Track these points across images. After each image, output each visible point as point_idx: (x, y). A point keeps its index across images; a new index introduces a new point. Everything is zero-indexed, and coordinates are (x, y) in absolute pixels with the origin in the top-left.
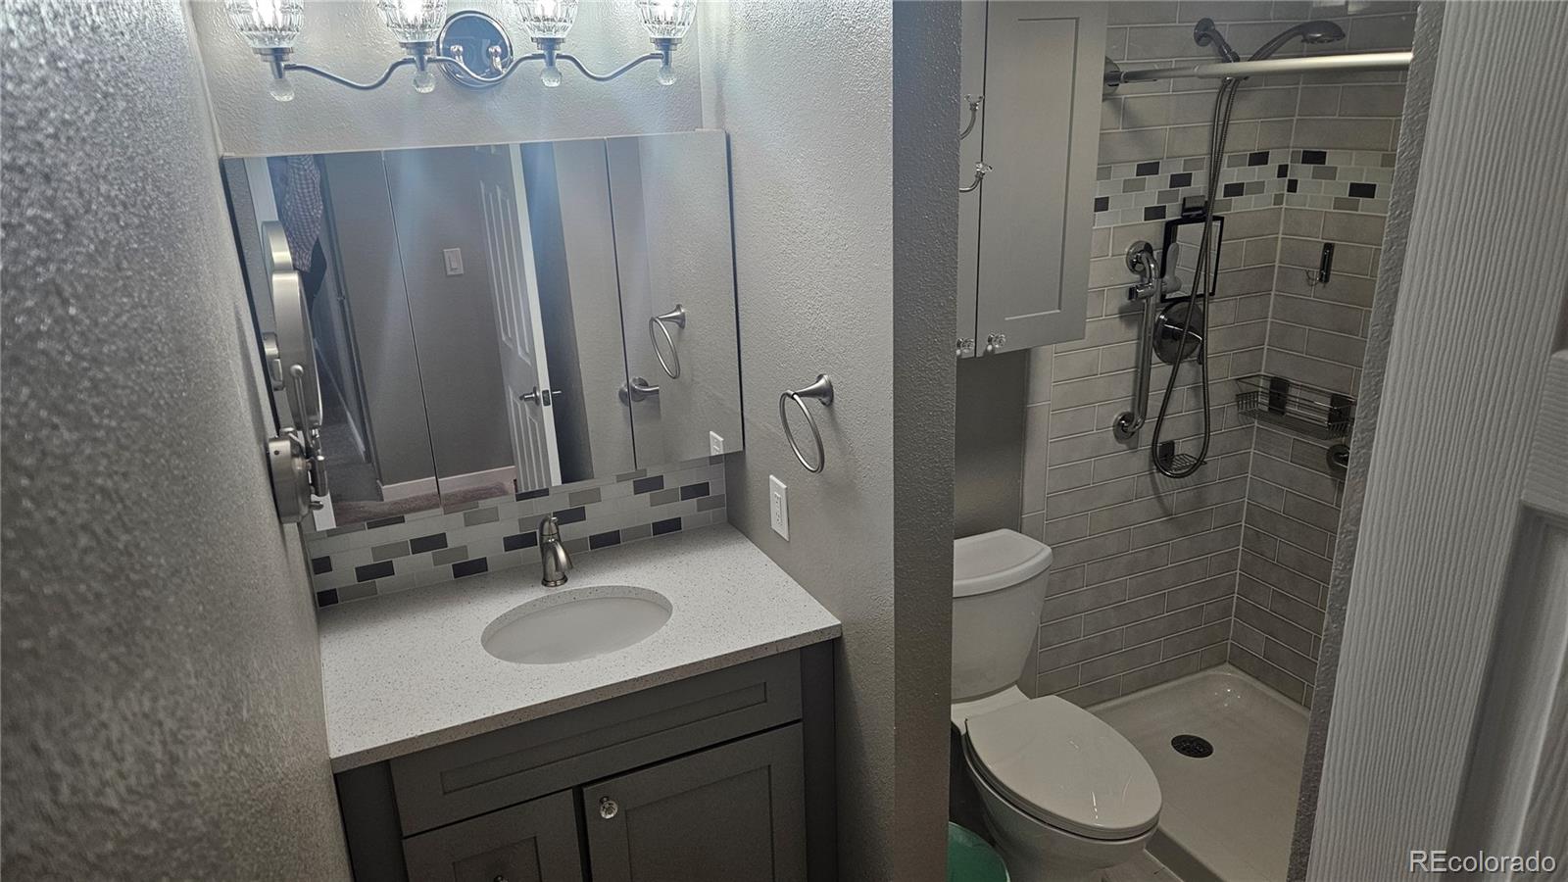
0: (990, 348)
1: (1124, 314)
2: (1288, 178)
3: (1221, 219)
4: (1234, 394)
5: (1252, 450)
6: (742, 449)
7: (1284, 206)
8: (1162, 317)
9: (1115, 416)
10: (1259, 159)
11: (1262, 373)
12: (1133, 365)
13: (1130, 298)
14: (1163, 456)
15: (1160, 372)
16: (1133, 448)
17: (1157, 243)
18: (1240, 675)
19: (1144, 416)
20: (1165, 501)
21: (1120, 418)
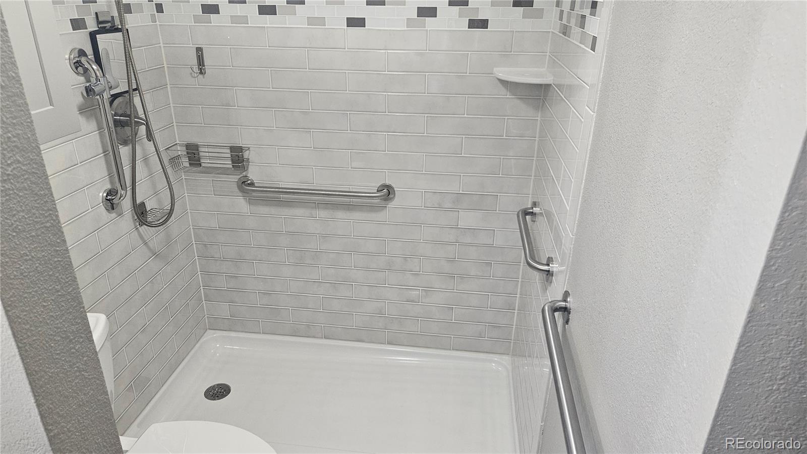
1: (83, 110)
5: (186, 194)
7: (158, 23)
9: (101, 194)
11: (178, 142)
12: (101, 151)
13: (88, 96)
14: (140, 213)
15: (124, 152)
16: (120, 214)
17: (89, 50)
19: (124, 187)
20: (151, 245)
21: (105, 195)
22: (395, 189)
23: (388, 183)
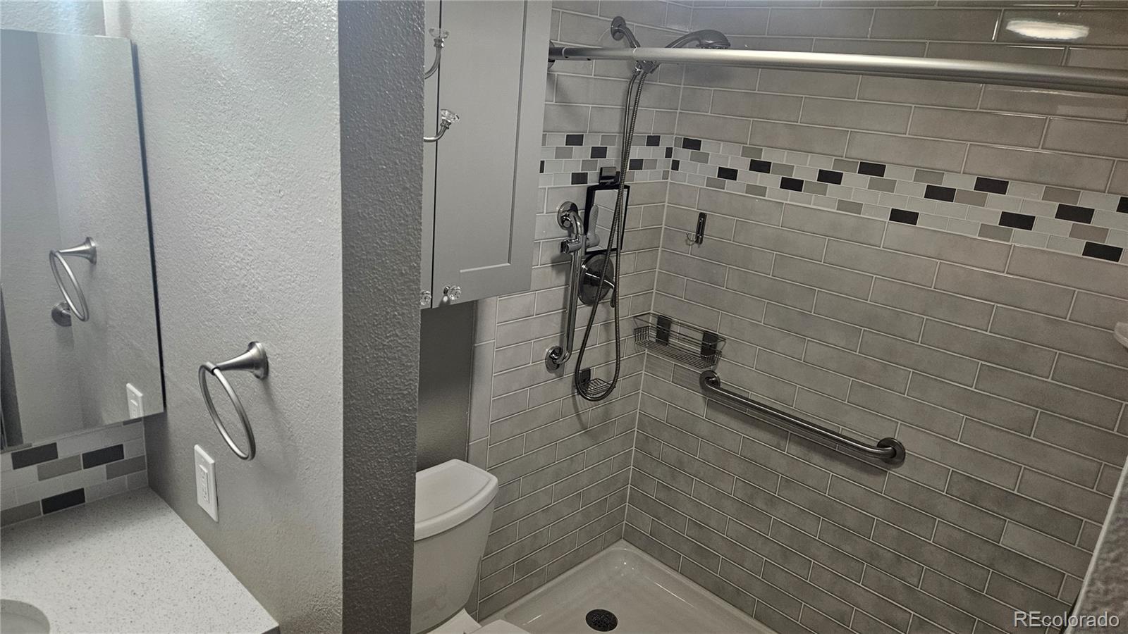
0: (445, 299)
1: (556, 264)
2: (672, 158)
3: (628, 187)
4: (633, 328)
5: (643, 372)
6: (162, 410)
7: (669, 180)
8: (584, 267)
9: (547, 350)
10: (653, 141)
11: (652, 311)
12: (561, 307)
13: (562, 251)
14: (582, 381)
15: (583, 311)
16: (560, 376)
17: (581, 205)
18: (633, 549)
19: (570, 349)
20: (583, 418)
21: (550, 352)
22: (906, 451)
23: (898, 438)
